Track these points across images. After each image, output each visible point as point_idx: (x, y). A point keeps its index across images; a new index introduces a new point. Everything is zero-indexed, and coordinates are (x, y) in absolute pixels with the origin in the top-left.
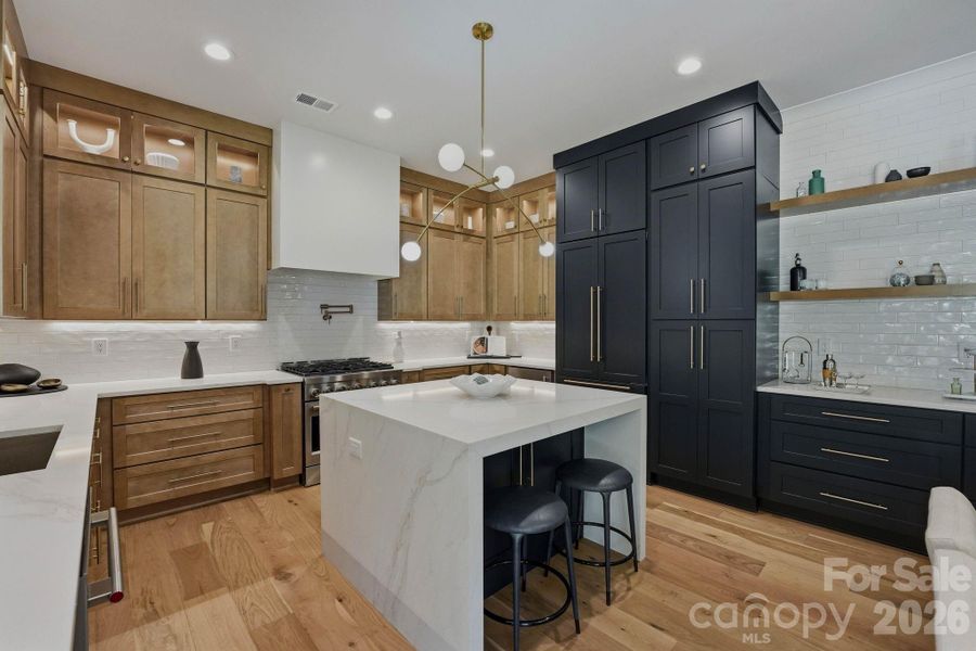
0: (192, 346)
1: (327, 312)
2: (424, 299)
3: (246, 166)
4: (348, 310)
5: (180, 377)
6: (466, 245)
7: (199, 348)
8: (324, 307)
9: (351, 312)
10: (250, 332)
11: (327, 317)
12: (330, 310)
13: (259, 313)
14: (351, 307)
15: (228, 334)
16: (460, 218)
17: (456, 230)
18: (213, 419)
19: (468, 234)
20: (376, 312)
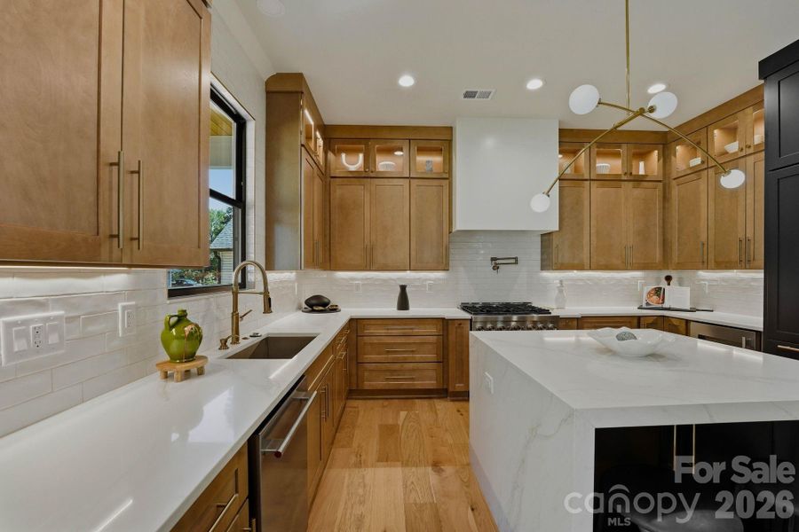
0: (403, 288)
1: (496, 264)
2: (586, 249)
3: (437, 159)
4: (513, 261)
5: (396, 309)
6: (637, 192)
7: (407, 289)
8: (493, 259)
9: (516, 263)
10: (439, 279)
11: (496, 268)
12: (498, 262)
13: (444, 265)
14: (516, 259)
15: (426, 280)
16: (628, 165)
17: (624, 178)
18: (412, 340)
19: (639, 180)
20: (538, 263)
